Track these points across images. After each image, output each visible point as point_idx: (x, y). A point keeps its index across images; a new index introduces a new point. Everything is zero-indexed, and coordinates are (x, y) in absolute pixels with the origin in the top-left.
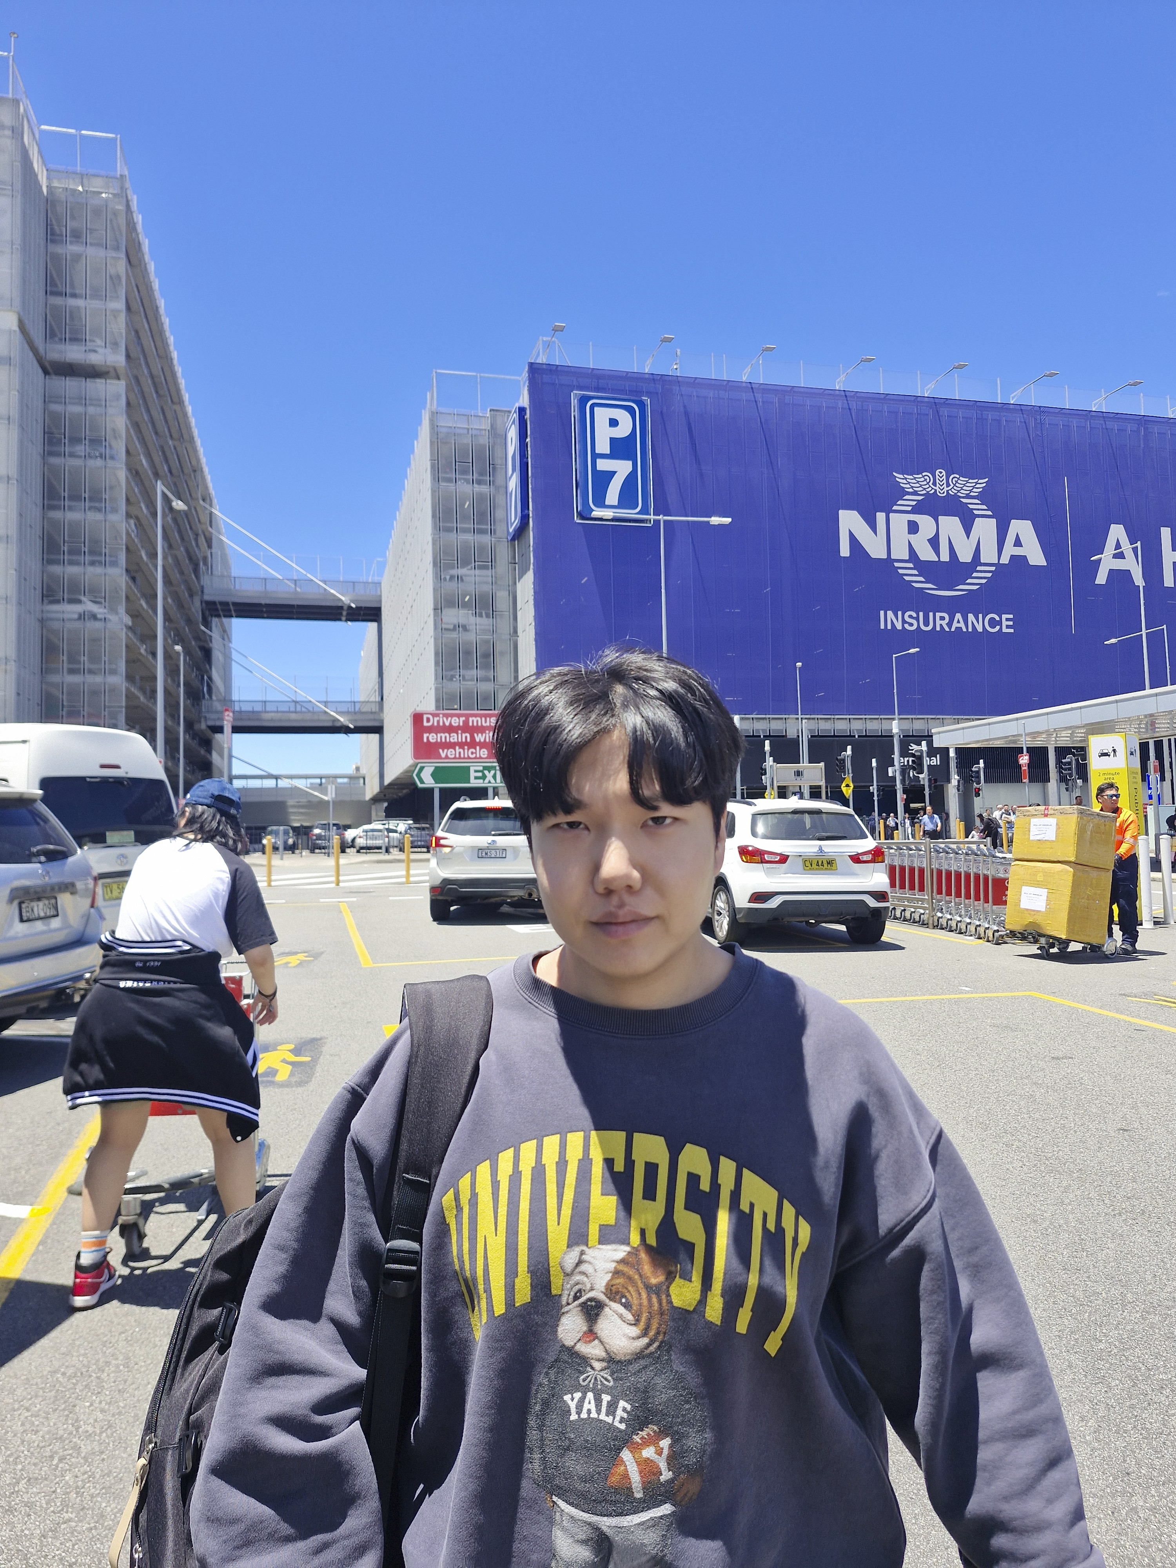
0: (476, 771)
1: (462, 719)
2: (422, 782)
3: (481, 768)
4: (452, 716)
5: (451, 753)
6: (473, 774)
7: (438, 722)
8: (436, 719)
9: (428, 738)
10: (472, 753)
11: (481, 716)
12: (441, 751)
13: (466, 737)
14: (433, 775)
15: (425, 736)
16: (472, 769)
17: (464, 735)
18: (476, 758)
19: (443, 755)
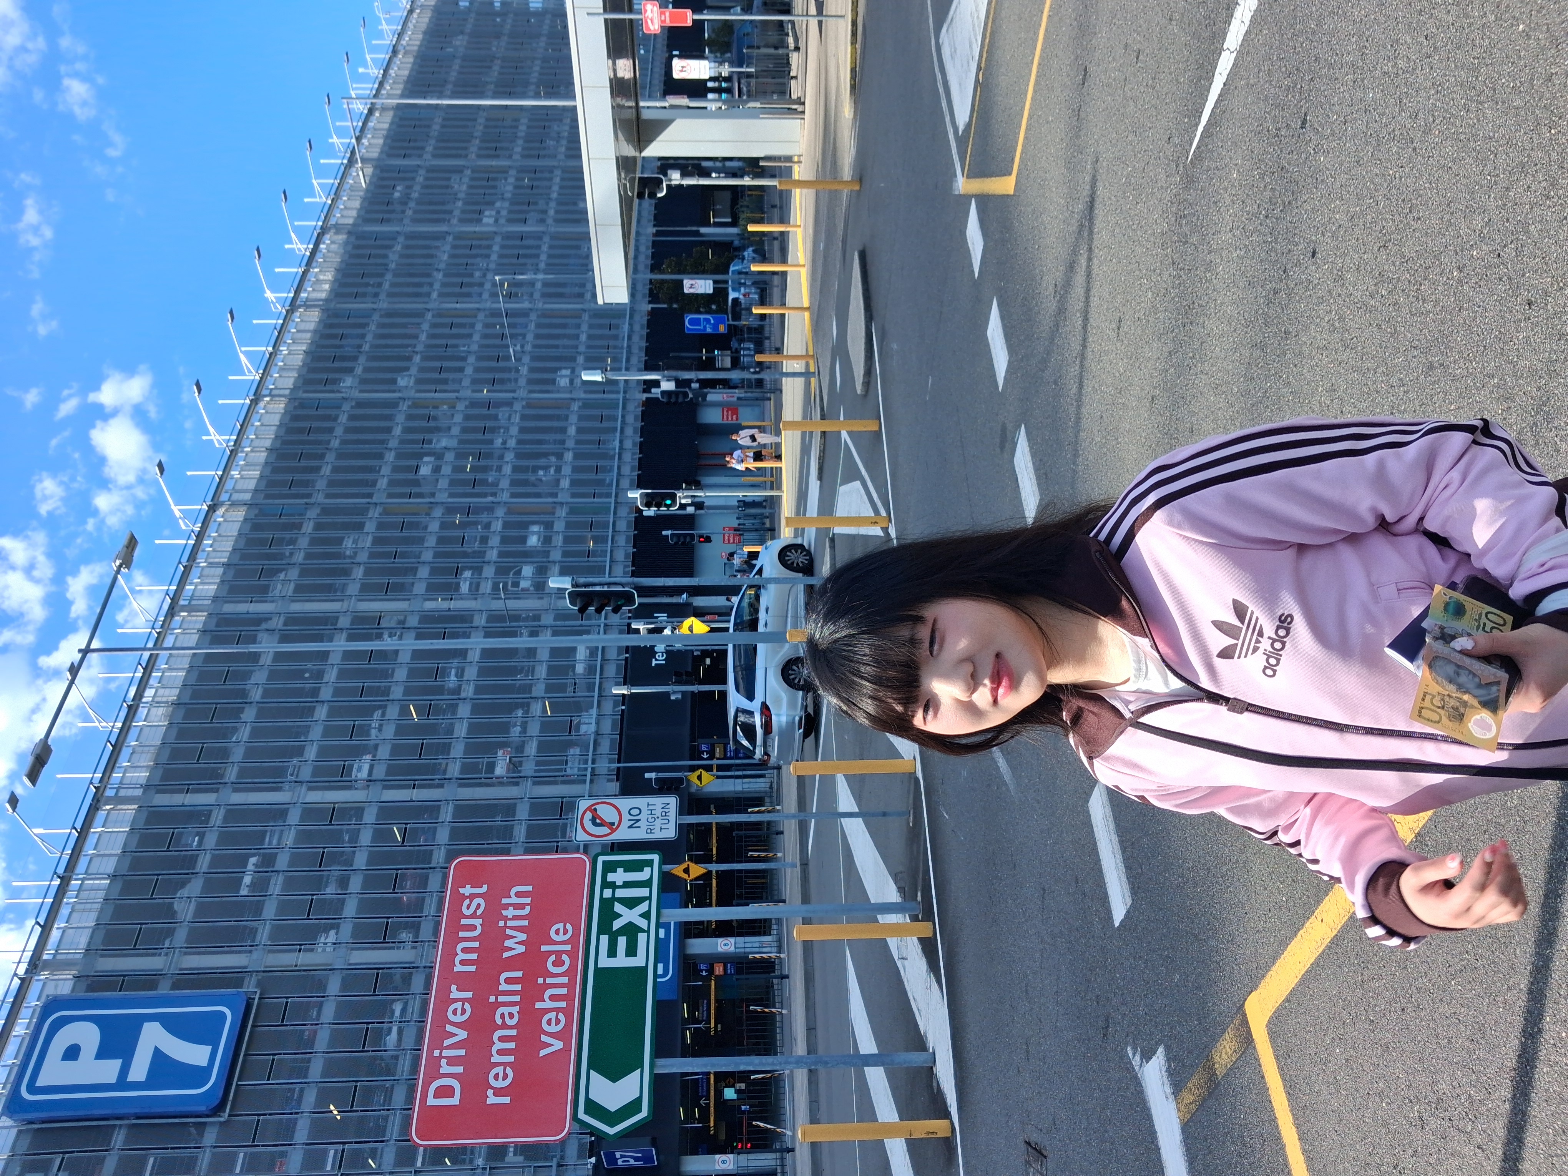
0: (612, 952)
1: (455, 993)
2: (633, 1107)
3: (604, 939)
4: (442, 1020)
5: (551, 1024)
6: (621, 961)
7: (452, 1061)
8: (445, 1069)
9: (498, 1092)
10: (558, 963)
11: (453, 940)
12: (542, 1053)
13: (508, 981)
14: (614, 1075)
15: (492, 1099)
16: (605, 962)
17: (504, 987)
18: (573, 955)
19: (558, 1045)
